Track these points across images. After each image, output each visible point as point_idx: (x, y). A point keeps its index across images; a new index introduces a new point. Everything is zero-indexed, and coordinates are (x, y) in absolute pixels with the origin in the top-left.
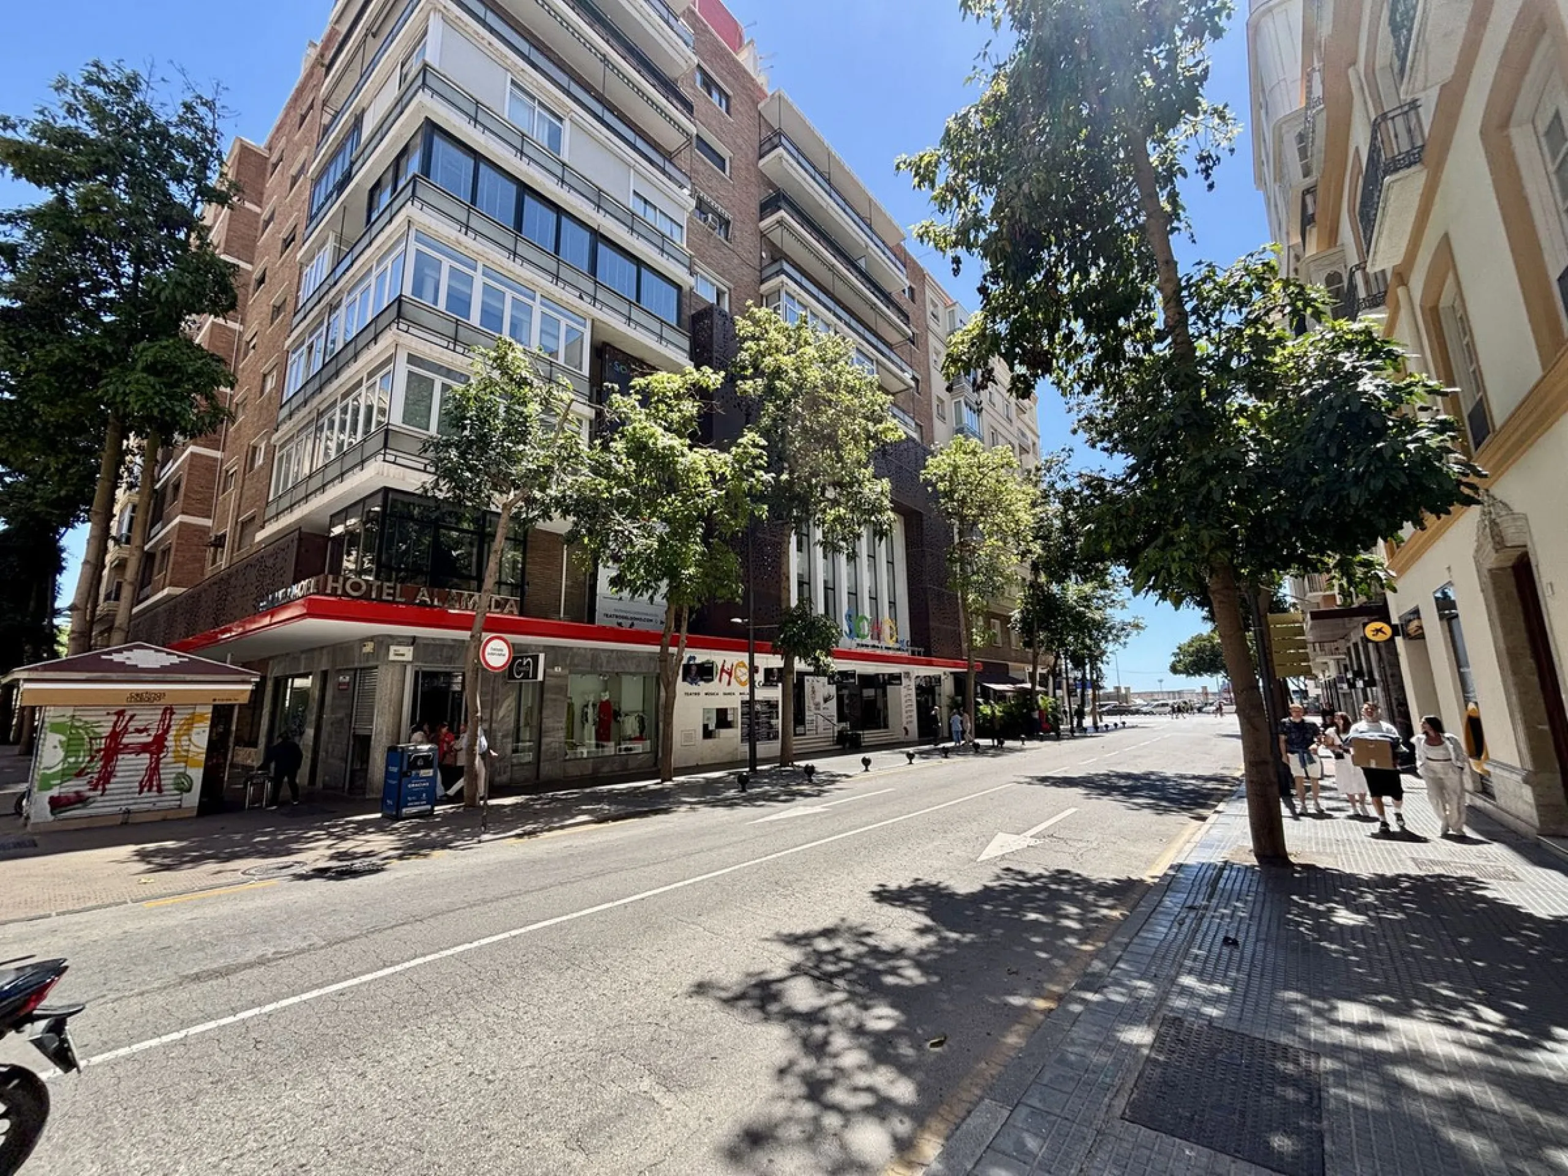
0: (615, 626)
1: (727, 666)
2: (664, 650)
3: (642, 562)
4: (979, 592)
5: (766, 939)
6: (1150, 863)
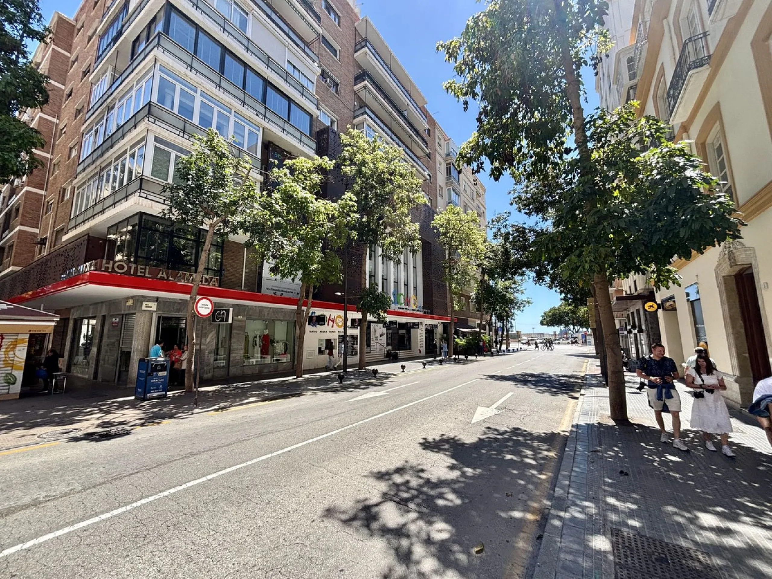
0: (274, 295)
1: (332, 317)
2: (299, 308)
3: (288, 260)
4: (458, 283)
5: (365, 476)
6: (558, 423)
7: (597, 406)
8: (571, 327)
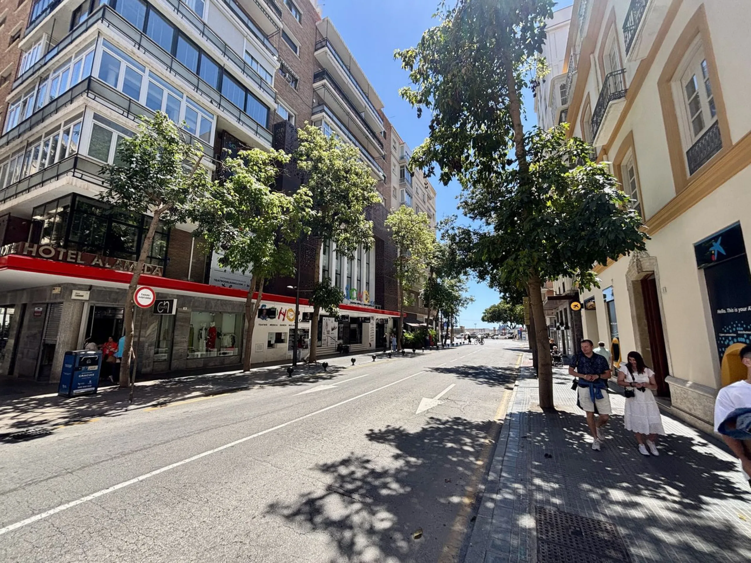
0: (221, 286)
1: (283, 311)
2: (249, 301)
3: (239, 252)
4: (408, 280)
5: (310, 469)
6: (495, 412)
7: (529, 396)
8: (509, 323)
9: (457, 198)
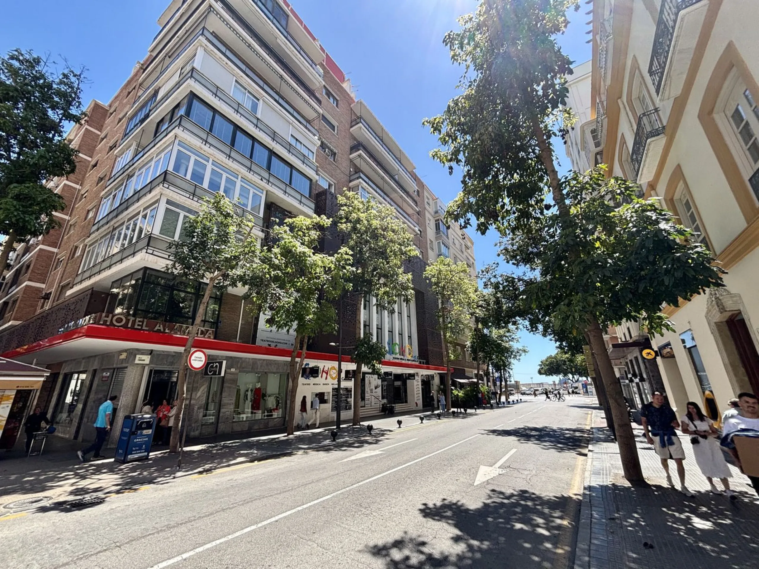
0: (267, 346)
1: (326, 369)
2: (293, 360)
3: (284, 312)
4: (452, 332)
5: (360, 551)
8: (570, 376)
9: (496, 245)
